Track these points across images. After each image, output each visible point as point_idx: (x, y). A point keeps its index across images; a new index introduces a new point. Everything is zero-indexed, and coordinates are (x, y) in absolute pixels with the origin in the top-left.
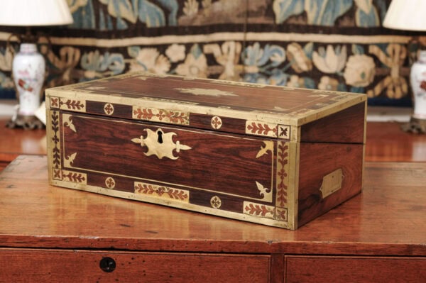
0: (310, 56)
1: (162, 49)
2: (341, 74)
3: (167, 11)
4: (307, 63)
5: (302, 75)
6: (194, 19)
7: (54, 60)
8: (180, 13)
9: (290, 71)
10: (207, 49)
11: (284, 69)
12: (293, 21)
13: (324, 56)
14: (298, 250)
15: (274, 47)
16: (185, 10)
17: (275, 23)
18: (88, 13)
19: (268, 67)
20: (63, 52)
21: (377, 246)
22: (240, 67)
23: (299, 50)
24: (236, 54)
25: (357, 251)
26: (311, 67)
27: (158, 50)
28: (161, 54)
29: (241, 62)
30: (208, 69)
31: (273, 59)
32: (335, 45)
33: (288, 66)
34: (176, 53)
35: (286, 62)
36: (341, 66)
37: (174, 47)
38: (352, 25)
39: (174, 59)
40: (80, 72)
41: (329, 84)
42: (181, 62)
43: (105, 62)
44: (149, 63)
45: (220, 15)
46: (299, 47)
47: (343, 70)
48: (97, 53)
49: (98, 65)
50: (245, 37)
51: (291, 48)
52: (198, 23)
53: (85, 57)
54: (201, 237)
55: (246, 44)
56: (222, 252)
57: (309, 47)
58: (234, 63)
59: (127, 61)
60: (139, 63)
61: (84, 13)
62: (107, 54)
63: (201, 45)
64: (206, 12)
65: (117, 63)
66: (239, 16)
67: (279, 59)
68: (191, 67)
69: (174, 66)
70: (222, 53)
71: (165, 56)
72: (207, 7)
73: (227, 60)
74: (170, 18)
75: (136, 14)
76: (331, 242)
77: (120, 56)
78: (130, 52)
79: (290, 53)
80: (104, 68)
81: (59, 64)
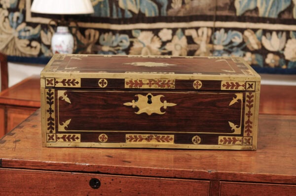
0: (260, 39)
1: (156, 32)
2: (281, 52)
3: (160, 6)
4: (258, 44)
5: (254, 52)
6: (179, 11)
7: (81, 38)
8: (169, 7)
9: (246, 49)
10: (187, 32)
11: (242, 47)
12: (248, 14)
13: (270, 39)
14: (230, 178)
15: (235, 32)
16: (172, 5)
17: (236, 15)
18: (105, 6)
19: (230, 46)
20: (87, 33)
21: (286, 177)
22: (211, 46)
23: (252, 34)
24: (208, 36)
25: (271, 180)
26: (260, 47)
27: (153, 32)
28: (155, 35)
29: (211, 42)
30: (188, 47)
31: (233, 40)
32: (278, 32)
33: (244, 46)
34: (166, 35)
35: (243, 43)
36: (282, 46)
37: (165, 31)
38: (291, 17)
39: (164, 39)
40: (99, 47)
41: (273, 59)
42: (169, 41)
43: (116, 40)
44: (147, 42)
45: (197, 9)
46: (252, 32)
47: (283, 50)
48: (111, 33)
49: (111, 42)
50: (214, 24)
51: (247, 33)
52: (181, 14)
53: (102, 36)
54: (161, 167)
55: (215, 30)
56: (175, 178)
57: (259, 33)
58: (206, 42)
59: (132, 40)
60: (140, 42)
61: (102, 6)
62: (118, 35)
63: (183, 30)
64: (187, 7)
65: (124, 41)
66: (210, 10)
67: (238, 40)
68: (176, 45)
69: (164, 44)
70: (198, 36)
71: (158, 37)
72: (188, 3)
73: (201, 41)
74: (162, 10)
75: (139, 7)
76: (254, 173)
77: (126, 36)
78: (134, 33)
79: (246, 37)
80: (115, 44)
81: (84, 41)
